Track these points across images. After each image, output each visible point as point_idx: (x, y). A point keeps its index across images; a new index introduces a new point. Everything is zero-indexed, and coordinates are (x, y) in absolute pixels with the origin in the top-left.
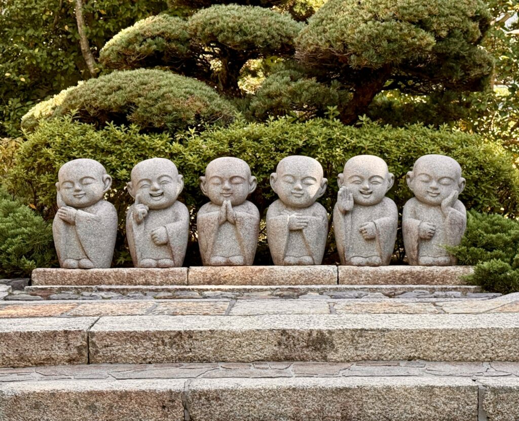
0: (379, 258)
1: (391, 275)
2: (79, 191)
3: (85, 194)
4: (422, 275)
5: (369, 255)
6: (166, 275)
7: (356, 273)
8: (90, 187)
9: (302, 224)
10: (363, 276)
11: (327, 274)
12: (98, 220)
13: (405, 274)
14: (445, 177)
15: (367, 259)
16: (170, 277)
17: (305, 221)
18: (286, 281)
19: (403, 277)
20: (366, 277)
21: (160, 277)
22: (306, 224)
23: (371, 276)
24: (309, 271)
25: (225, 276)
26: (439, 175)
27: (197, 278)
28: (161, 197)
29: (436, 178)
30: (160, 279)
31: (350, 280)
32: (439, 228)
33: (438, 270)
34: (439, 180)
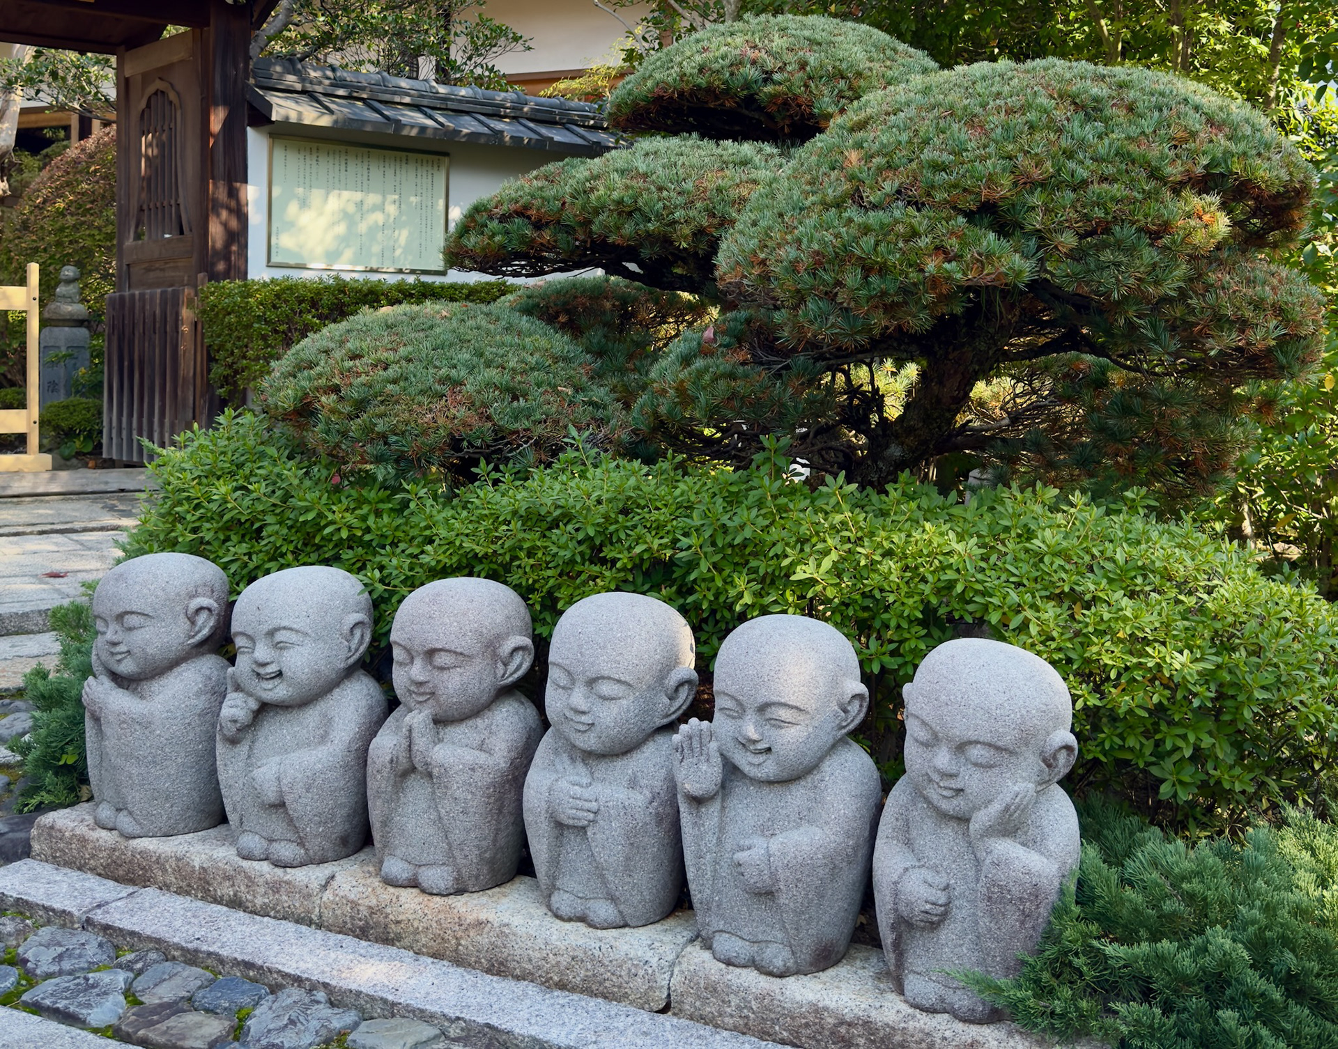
0: (786, 953)
1: (811, 1018)
2: (115, 644)
3: (128, 652)
4: (898, 1038)
5: (760, 937)
6: (275, 887)
7: (715, 990)
8: (138, 638)
9: (580, 814)
10: (734, 1001)
11: (641, 973)
12: (146, 724)
13: (850, 1025)
14: (977, 742)
15: (756, 947)
16: (285, 898)
17: (587, 805)
18: (539, 968)
19: (843, 1030)
20: (739, 1008)
21: (262, 890)
22: (591, 816)
23: (754, 1005)
24: (597, 952)
25: (398, 922)
26: (961, 730)
27: (338, 912)
28: (277, 681)
29: (950, 740)
30: (263, 896)
31: (698, 1004)
32: (962, 895)
33: (948, 1034)
34: (961, 747)
